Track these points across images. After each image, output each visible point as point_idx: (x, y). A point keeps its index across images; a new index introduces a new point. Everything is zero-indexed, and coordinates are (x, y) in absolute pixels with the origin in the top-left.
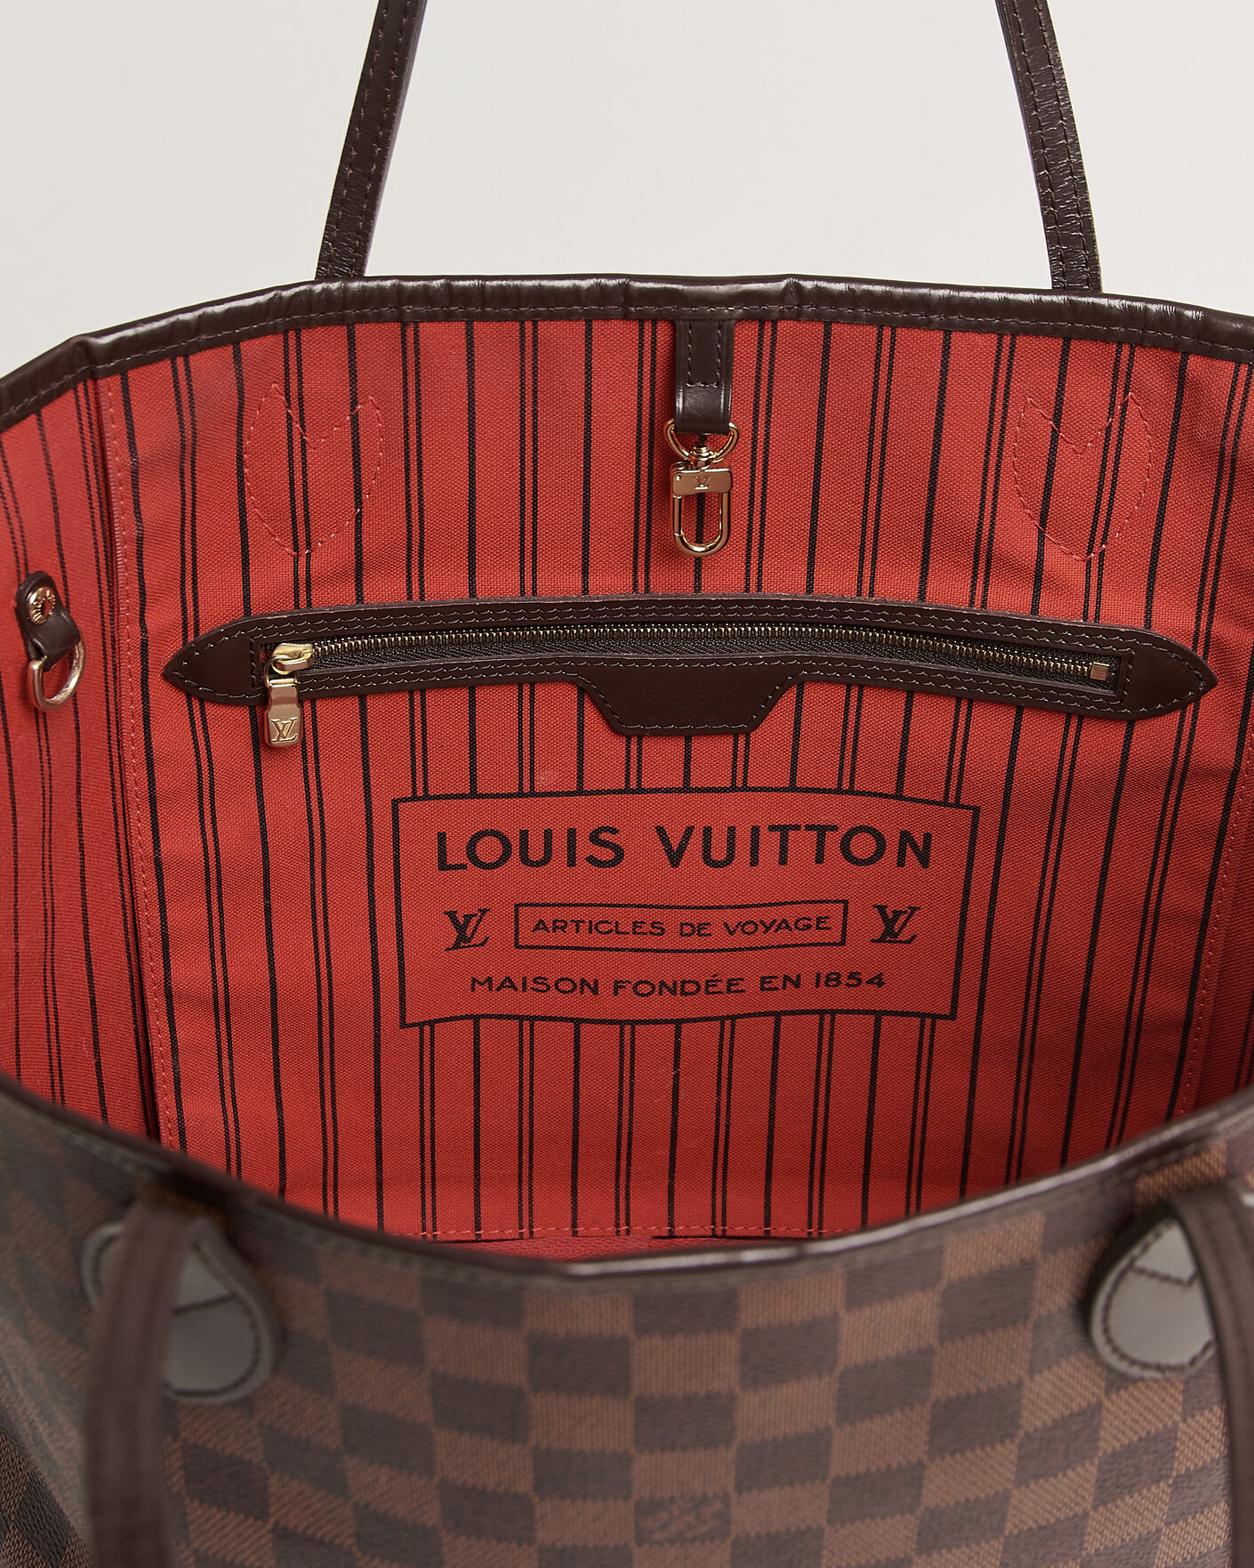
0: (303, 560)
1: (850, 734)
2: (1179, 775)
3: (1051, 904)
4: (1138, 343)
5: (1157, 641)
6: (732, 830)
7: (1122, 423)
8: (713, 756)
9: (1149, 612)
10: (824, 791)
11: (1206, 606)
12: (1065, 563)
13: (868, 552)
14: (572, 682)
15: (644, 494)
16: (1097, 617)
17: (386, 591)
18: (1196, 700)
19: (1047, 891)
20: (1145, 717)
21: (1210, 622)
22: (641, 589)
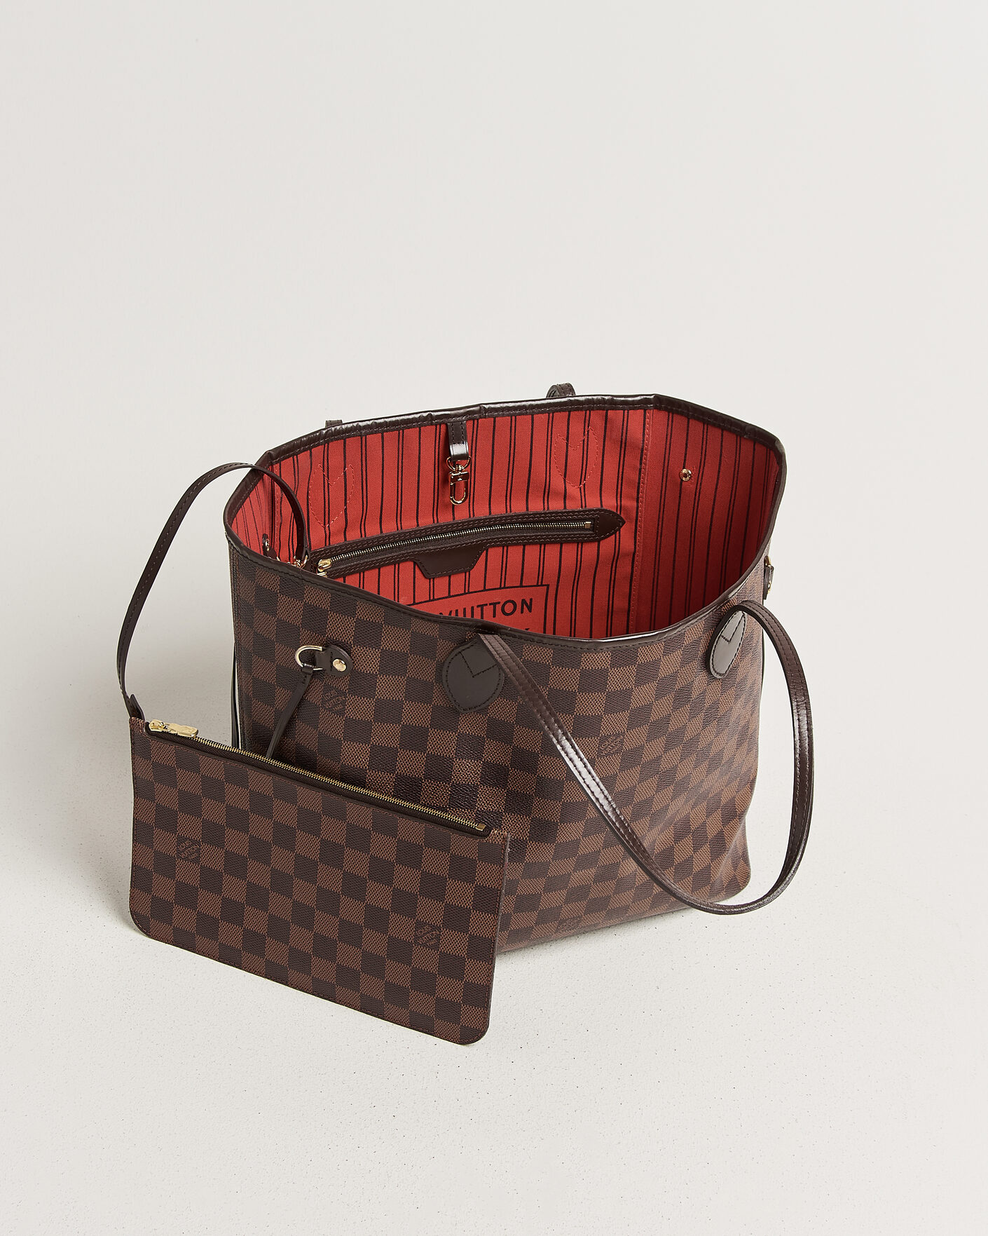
0: (327, 528)
1: (504, 565)
2: (616, 557)
3: (575, 617)
4: (591, 409)
5: (605, 511)
6: (465, 609)
7: (588, 438)
8: (458, 579)
9: (601, 502)
10: (495, 589)
11: (619, 496)
12: (573, 490)
13: (508, 497)
14: (411, 560)
15: (436, 487)
16: (586, 506)
17: (354, 535)
18: (619, 530)
19: (573, 612)
20: (603, 539)
21: (621, 501)
22: (436, 522)
